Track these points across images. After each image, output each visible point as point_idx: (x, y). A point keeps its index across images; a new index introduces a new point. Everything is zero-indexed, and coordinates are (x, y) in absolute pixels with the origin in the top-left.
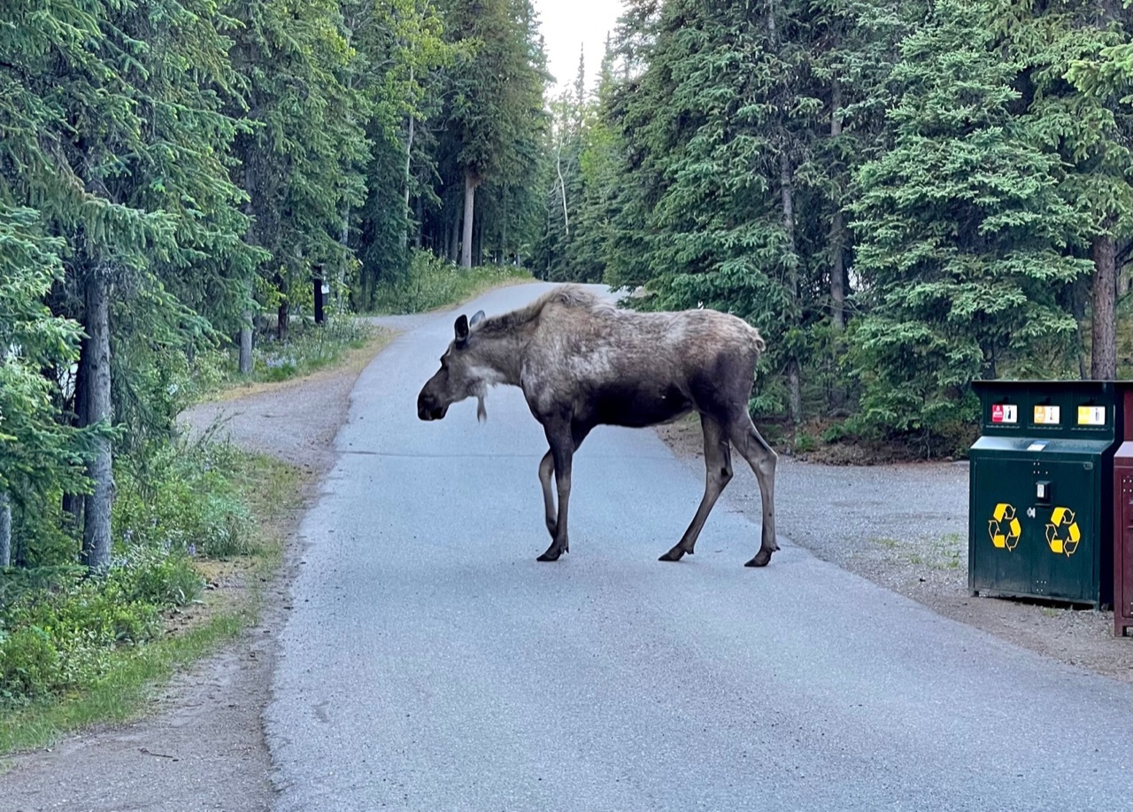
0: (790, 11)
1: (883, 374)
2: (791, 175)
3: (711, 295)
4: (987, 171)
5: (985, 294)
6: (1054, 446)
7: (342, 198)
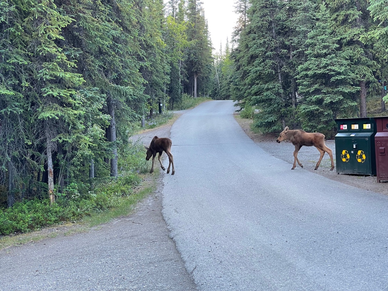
0: (278, 28)
1: (307, 119)
2: (280, 70)
3: (261, 101)
4: (331, 66)
5: (332, 97)
6: (358, 135)
7: (164, 82)
